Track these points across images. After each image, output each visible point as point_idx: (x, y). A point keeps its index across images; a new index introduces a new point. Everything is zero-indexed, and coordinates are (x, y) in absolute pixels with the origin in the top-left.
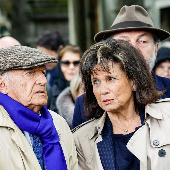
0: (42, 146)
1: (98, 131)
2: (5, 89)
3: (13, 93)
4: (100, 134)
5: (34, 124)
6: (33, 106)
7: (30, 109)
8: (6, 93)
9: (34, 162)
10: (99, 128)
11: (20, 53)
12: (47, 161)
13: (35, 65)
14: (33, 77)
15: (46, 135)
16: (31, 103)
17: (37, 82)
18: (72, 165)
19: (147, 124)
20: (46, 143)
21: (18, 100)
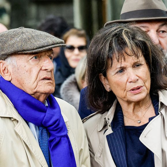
0: (48, 138)
1: (108, 122)
2: (8, 75)
3: (17, 80)
4: (109, 126)
5: (40, 115)
6: (38, 94)
7: (35, 97)
8: (9, 80)
9: (39, 157)
10: (109, 119)
11: (25, 36)
12: (53, 155)
13: (41, 49)
14: (39, 62)
15: (53, 126)
16: (37, 91)
17: (43, 68)
18: (83, 160)
19: (162, 115)
20: (53, 135)
21: (23, 87)
